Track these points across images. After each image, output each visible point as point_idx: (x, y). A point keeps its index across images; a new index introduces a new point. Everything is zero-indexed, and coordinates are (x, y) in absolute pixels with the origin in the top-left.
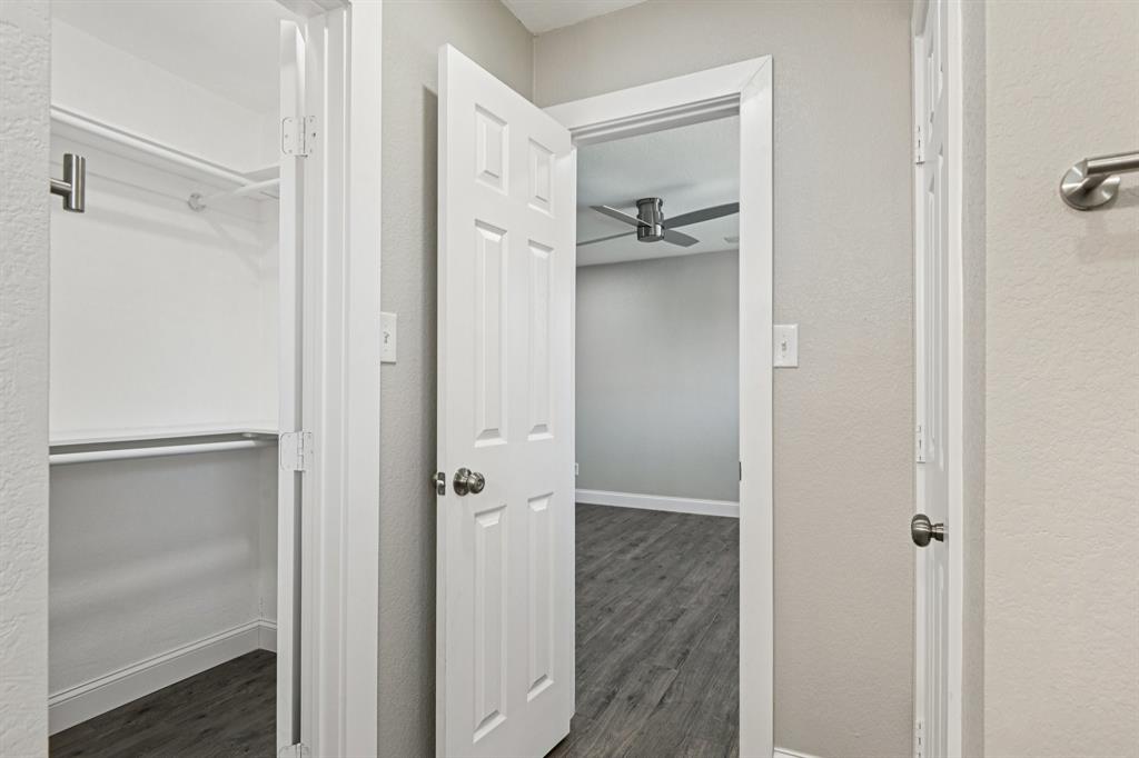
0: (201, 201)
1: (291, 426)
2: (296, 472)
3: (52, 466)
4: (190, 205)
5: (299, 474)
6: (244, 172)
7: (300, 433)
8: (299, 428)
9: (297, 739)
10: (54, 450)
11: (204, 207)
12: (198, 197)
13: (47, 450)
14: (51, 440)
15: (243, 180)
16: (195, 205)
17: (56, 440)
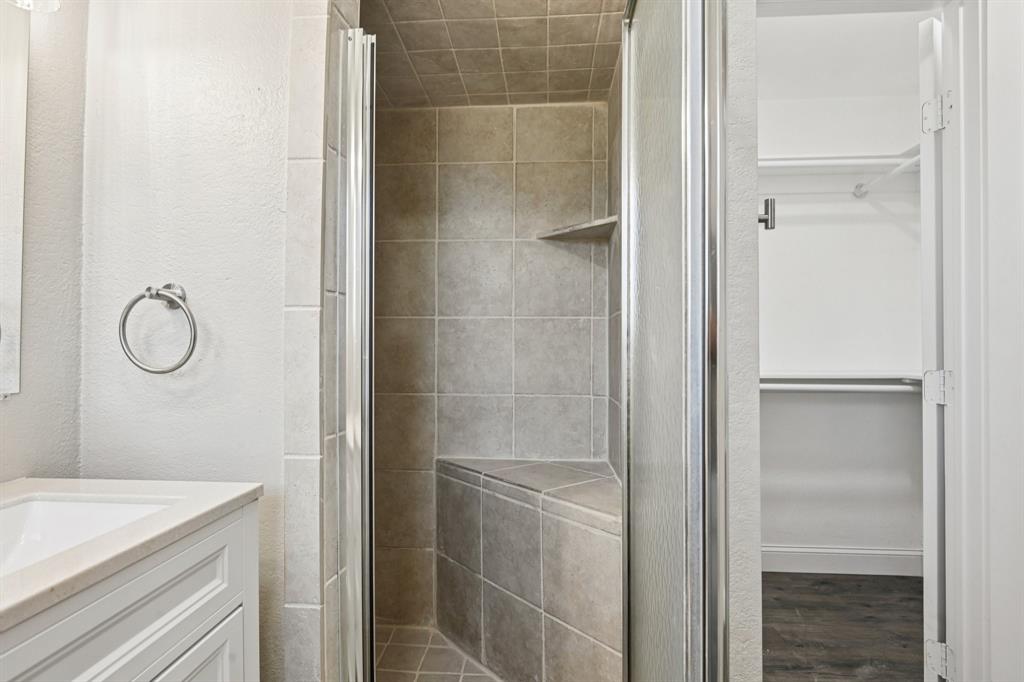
0: (864, 189)
1: (933, 365)
2: (939, 405)
3: (762, 392)
4: (855, 194)
5: (941, 407)
6: (899, 153)
7: (942, 372)
8: (941, 366)
9: (942, 639)
10: (763, 381)
11: (866, 193)
12: (861, 186)
13: (758, 381)
14: (761, 374)
15: (899, 161)
16: (859, 193)
17: (764, 374)
